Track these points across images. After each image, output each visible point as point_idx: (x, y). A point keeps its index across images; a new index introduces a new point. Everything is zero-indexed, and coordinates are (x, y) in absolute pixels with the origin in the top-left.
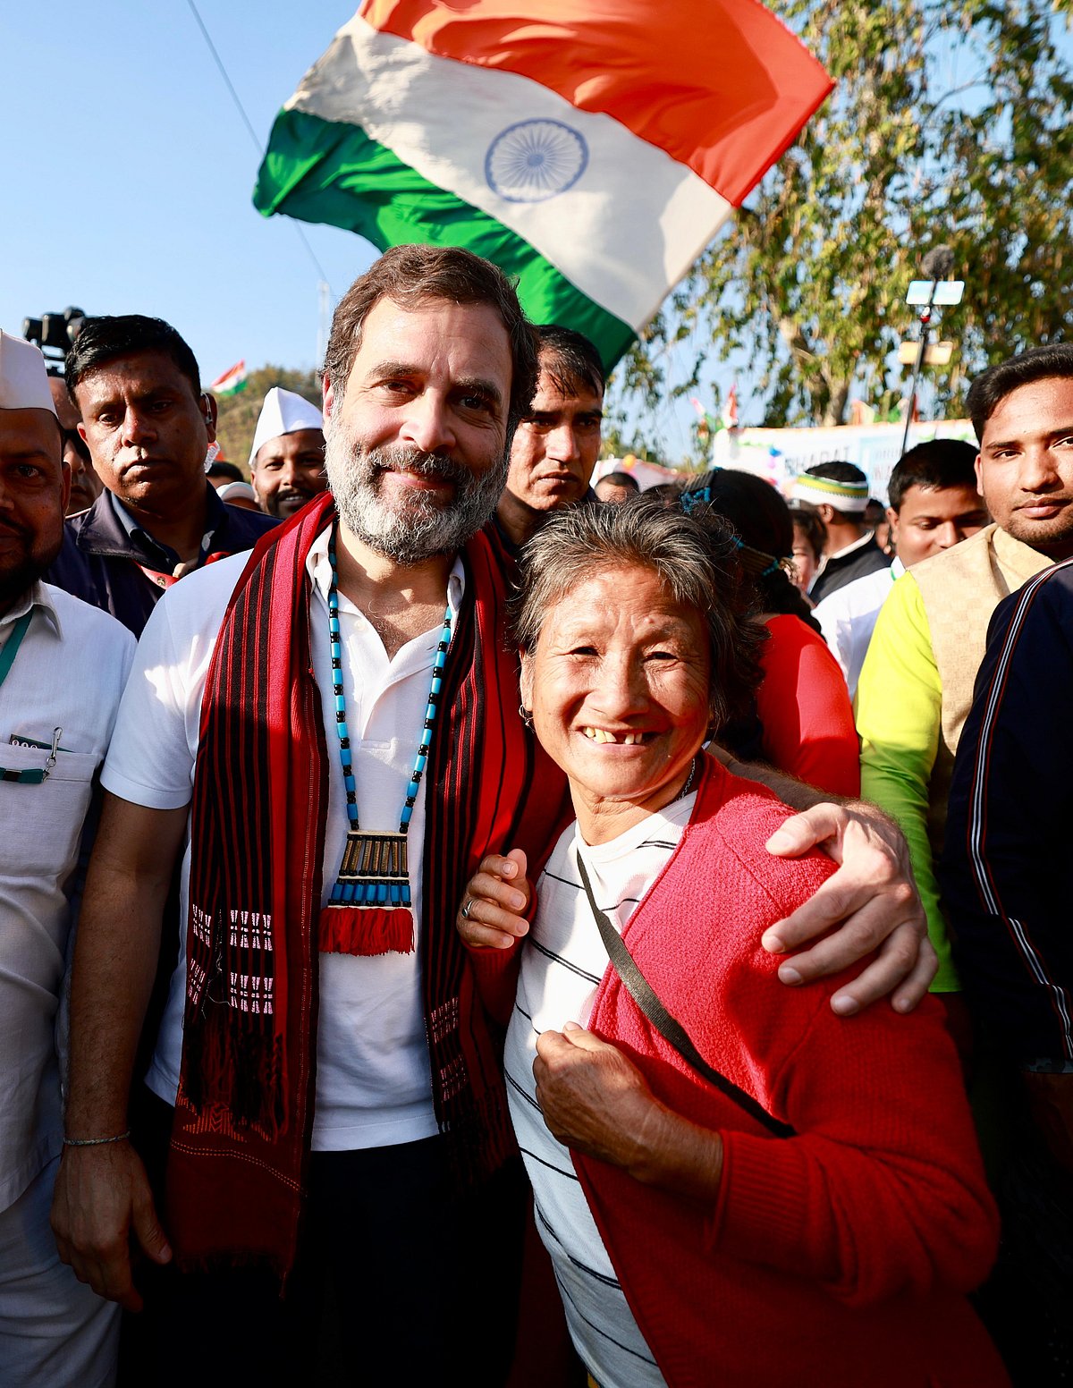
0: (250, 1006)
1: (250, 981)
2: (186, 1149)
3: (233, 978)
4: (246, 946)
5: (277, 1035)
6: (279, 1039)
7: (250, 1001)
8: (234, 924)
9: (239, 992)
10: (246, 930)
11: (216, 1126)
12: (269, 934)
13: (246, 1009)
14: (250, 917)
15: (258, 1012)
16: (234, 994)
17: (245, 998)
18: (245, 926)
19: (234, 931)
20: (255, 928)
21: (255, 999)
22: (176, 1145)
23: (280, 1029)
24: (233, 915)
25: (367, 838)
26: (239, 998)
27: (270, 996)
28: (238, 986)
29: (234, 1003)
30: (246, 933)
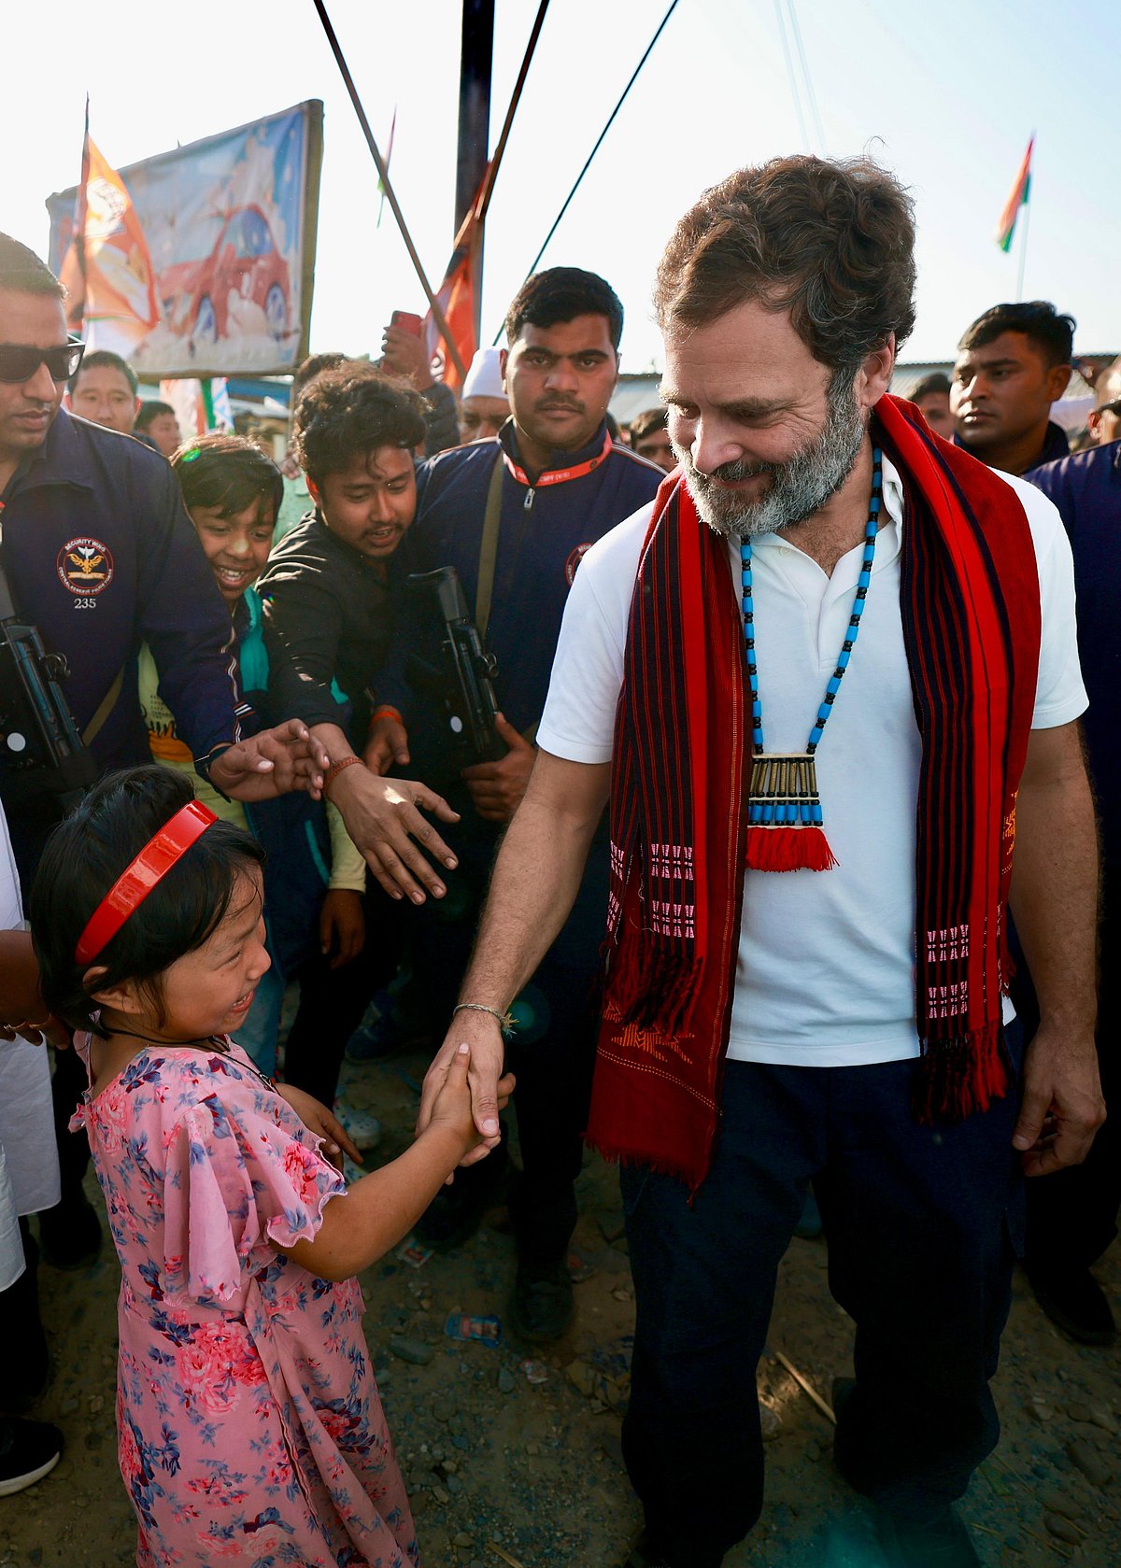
0: (672, 931)
1: (671, 908)
2: (614, 1058)
3: (655, 905)
4: (667, 876)
5: (698, 957)
6: (700, 961)
7: (672, 926)
8: (655, 857)
9: (660, 918)
10: (667, 862)
11: (640, 1043)
12: (691, 864)
13: (668, 934)
14: (671, 849)
15: (680, 935)
16: (656, 920)
17: (667, 924)
18: (666, 858)
19: (655, 863)
20: (677, 859)
21: (677, 924)
22: (601, 1052)
23: (701, 952)
24: (655, 848)
25: (773, 761)
26: (661, 924)
27: (692, 922)
28: (660, 912)
29: (656, 928)
30: (667, 865)
